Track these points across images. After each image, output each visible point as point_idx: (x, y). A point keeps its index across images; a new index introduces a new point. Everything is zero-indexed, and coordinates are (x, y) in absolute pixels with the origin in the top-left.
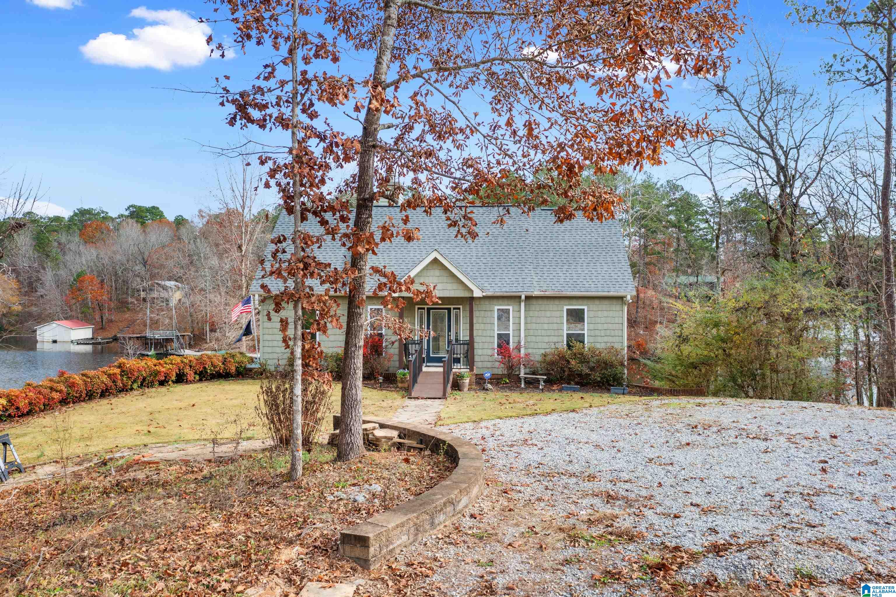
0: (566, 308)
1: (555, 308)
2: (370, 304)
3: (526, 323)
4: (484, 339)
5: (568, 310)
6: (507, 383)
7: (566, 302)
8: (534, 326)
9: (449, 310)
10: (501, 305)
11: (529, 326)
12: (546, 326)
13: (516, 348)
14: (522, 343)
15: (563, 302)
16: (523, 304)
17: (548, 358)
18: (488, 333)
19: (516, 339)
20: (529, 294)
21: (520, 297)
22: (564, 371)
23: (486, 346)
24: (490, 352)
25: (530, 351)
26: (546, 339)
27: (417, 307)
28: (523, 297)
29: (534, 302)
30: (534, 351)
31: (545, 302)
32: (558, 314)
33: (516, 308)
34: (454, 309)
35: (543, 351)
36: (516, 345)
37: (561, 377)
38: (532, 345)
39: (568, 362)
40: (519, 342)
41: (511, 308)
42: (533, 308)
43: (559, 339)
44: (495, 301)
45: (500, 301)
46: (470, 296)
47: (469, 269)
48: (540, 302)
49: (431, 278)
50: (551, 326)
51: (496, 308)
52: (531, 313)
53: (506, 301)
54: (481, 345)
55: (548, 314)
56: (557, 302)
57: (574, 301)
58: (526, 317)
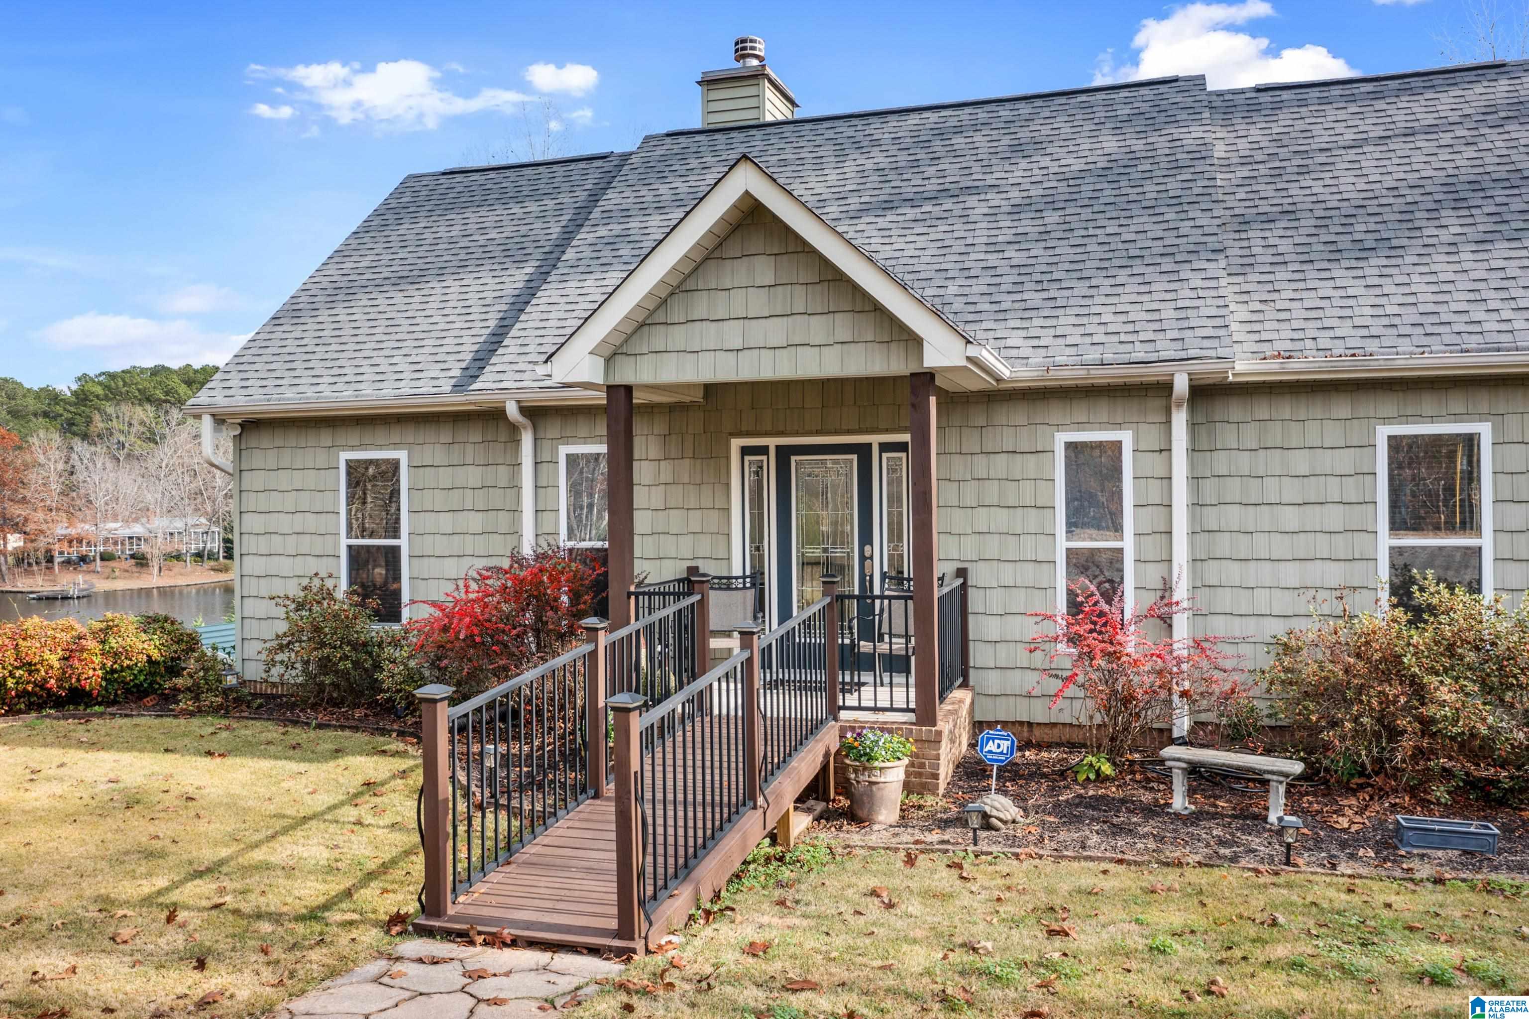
0: (1383, 432)
1: (1333, 433)
2: (566, 440)
3: (1196, 505)
4: (1007, 575)
5: (1395, 443)
6: (1101, 778)
7: (1388, 405)
8: (1233, 516)
9: (863, 451)
10: (1080, 426)
11: (1211, 518)
12: (1290, 518)
13: (1151, 613)
14: (1181, 593)
15: (1368, 406)
16: (1180, 419)
17: (1309, 671)
18: (1028, 548)
19: (1154, 575)
20: (1207, 368)
21: (1165, 388)
22: (1395, 734)
23: (1019, 601)
24: (1031, 629)
25: (1219, 626)
26: (1291, 574)
27: (736, 443)
28: (1181, 385)
29: (1235, 410)
30: (1237, 628)
31: (1285, 408)
32: (1344, 461)
33: (1152, 438)
34: (885, 447)
35: (1278, 628)
36: (1150, 598)
37: (1379, 762)
38: (1225, 600)
39: (1419, 692)
40: (1167, 588)
41: (1126, 437)
42: (1227, 436)
43: (1356, 574)
44: (1055, 412)
45: (1080, 411)
46: (914, 368)
47: (952, 289)
48: (1262, 409)
49: (738, 296)
50: (1314, 517)
51: (1062, 438)
52: (1221, 462)
53: (1103, 410)
54: (996, 601)
55: (1300, 462)
56: (1342, 408)
57: (1428, 403)
58: (1195, 479)
